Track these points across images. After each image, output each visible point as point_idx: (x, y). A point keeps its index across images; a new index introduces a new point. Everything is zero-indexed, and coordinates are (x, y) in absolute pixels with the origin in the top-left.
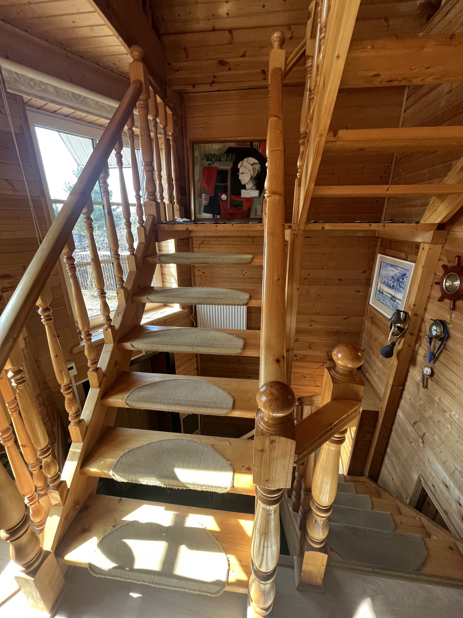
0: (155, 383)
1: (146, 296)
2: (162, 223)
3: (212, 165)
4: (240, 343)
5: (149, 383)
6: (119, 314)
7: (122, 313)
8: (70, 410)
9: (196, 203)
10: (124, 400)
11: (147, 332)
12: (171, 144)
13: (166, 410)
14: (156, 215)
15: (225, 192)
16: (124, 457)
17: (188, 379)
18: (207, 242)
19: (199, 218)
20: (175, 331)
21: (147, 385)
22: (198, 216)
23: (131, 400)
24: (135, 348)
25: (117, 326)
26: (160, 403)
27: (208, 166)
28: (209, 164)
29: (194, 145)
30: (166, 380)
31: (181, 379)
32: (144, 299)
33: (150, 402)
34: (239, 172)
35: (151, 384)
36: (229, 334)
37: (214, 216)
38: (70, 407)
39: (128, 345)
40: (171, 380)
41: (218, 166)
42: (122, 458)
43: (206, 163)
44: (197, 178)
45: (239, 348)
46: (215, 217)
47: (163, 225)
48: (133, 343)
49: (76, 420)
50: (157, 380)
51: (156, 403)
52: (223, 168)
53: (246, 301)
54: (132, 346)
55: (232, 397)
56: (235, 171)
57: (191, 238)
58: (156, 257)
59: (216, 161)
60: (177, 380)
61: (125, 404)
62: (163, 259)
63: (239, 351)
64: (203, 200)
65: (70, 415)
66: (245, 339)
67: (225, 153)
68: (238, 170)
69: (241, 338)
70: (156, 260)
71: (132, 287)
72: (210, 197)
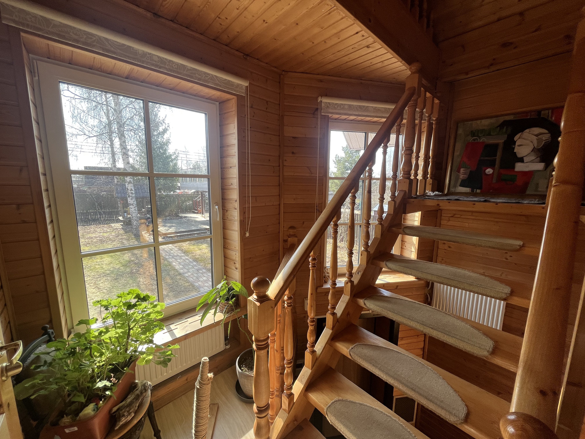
0: (377, 346)
1: (385, 262)
2: (412, 198)
3: (477, 140)
4: (489, 344)
5: (373, 344)
6: (359, 272)
7: (362, 273)
8: (310, 339)
9: (452, 178)
10: (348, 350)
11: (379, 295)
12: (434, 127)
13: (384, 380)
14: (407, 191)
15: (492, 166)
16: (338, 403)
17: (412, 358)
18: (459, 216)
19: (453, 191)
20: (407, 302)
21: (371, 345)
22: (452, 190)
23: (354, 353)
24: (366, 306)
25: (356, 282)
26: (380, 369)
27: (473, 141)
28: (474, 140)
29: (459, 124)
30: (389, 349)
31: (405, 355)
32: (383, 264)
33: (371, 363)
34: (515, 144)
35: (374, 345)
36: (473, 327)
37: (472, 191)
38: (310, 337)
39: (361, 302)
40: (394, 350)
41: (486, 140)
42: (336, 402)
43: (471, 139)
44: (457, 153)
45: (486, 349)
46: (474, 191)
47: (412, 200)
48: (366, 302)
49: (311, 349)
50: (381, 345)
51: (376, 367)
52: (492, 142)
53: (504, 296)
54: (365, 304)
55: (466, 405)
56: (510, 143)
57: (441, 210)
58: (401, 228)
59: (484, 136)
60: (401, 353)
61: (349, 354)
62: (407, 231)
63: (486, 353)
64: (460, 175)
65: (308, 342)
66: (496, 342)
67: (498, 127)
68: (514, 143)
69: (490, 338)
70: (401, 230)
71: (374, 252)
72: (470, 171)
